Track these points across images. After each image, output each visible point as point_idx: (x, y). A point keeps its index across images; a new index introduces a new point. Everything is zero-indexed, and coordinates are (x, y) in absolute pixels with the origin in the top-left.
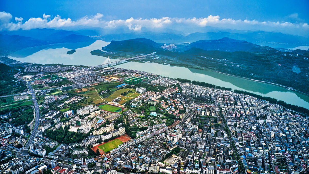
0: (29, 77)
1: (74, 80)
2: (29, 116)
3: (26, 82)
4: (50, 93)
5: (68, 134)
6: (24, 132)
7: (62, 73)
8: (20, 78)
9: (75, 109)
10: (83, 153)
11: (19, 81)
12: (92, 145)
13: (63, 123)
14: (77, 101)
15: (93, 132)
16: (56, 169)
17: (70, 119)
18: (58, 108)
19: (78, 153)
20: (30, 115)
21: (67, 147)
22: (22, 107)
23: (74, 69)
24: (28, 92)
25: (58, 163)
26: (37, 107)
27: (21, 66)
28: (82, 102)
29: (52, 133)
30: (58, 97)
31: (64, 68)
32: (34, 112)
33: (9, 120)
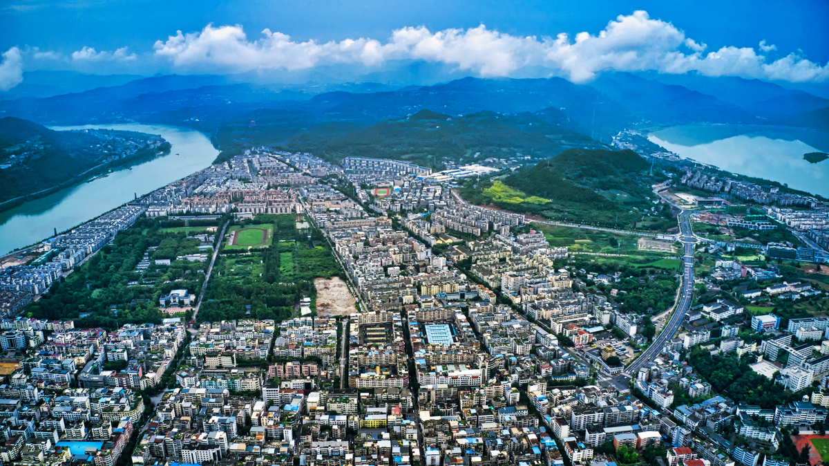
0: (690, 198)
1: (805, 235)
2: (661, 297)
3: (678, 210)
4: (733, 254)
5: (745, 376)
6: (637, 332)
7: (778, 210)
8: (667, 197)
9: (786, 315)
10: (765, 439)
11: (663, 202)
12: (798, 429)
13: (742, 342)
14: (797, 297)
15: (814, 394)
16: (680, 452)
17: (766, 338)
18: (743, 298)
19: (753, 436)
20: (666, 296)
21: (730, 410)
22: (652, 269)
23: (813, 205)
24: (678, 237)
25: (690, 441)
26: (689, 281)
27: (676, 165)
28: (810, 303)
29: (707, 360)
30: (750, 270)
31: (786, 198)
32: (678, 290)
33: (610, 290)
